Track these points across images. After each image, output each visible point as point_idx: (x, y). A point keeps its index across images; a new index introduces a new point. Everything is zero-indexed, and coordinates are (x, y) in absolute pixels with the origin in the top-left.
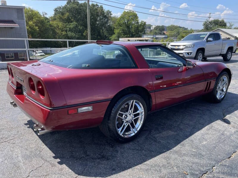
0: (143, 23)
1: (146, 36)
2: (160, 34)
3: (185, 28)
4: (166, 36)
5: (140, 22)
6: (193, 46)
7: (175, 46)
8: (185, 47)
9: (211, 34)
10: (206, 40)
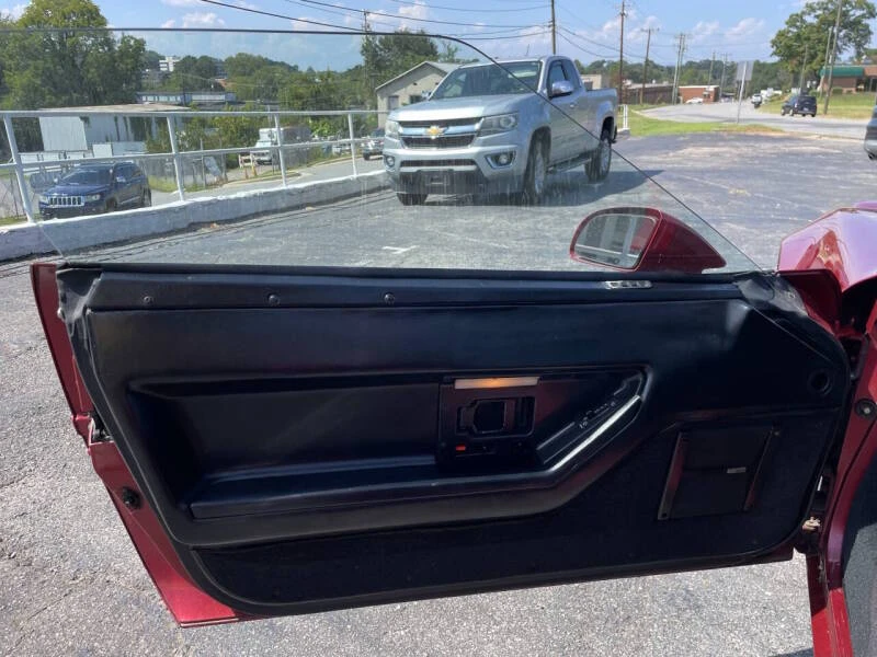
0: (131, 47)
1: (150, 98)
2: (205, 87)
3: (289, 67)
4: (232, 97)
5: (116, 39)
6: (513, 120)
7: (427, 124)
8: (477, 126)
9: (553, 62)
10: (545, 91)
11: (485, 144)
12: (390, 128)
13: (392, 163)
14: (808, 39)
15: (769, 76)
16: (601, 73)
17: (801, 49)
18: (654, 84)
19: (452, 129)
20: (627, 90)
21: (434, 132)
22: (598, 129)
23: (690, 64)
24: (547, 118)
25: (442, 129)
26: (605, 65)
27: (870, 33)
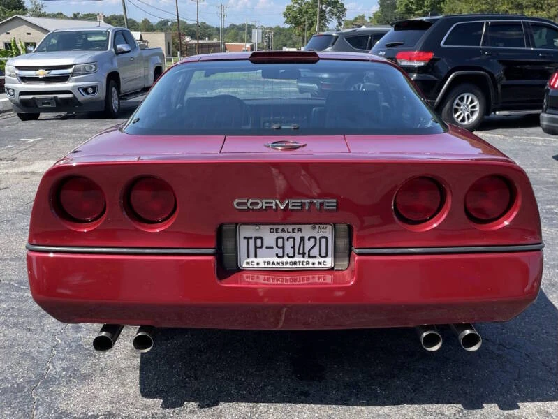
6: (94, 67)
7: (36, 68)
8: (70, 70)
9: (116, 32)
10: (113, 50)
11: (77, 81)
12: (9, 70)
13: (12, 93)
14: (306, 12)
15: (287, 38)
16: (165, 32)
17: (302, 20)
18: (206, 41)
19: (54, 72)
20: (187, 45)
21: (41, 73)
22: (152, 73)
23: (233, 27)
24: (115, 66)
25: (47, 72)
26: (169, 24)
27: (345, 10)
